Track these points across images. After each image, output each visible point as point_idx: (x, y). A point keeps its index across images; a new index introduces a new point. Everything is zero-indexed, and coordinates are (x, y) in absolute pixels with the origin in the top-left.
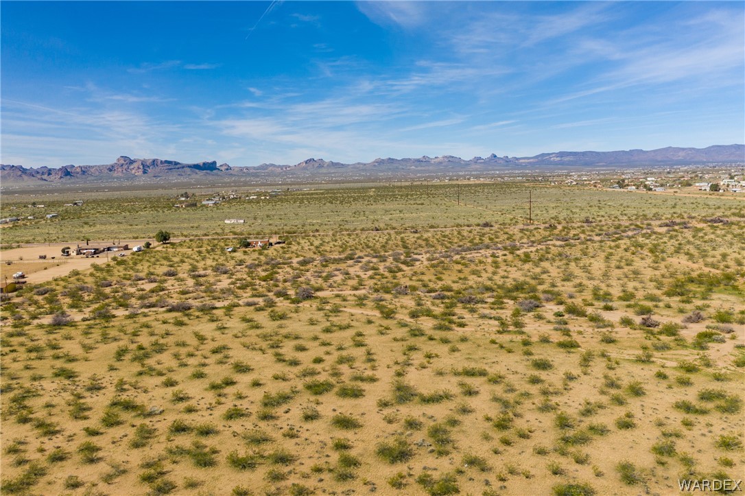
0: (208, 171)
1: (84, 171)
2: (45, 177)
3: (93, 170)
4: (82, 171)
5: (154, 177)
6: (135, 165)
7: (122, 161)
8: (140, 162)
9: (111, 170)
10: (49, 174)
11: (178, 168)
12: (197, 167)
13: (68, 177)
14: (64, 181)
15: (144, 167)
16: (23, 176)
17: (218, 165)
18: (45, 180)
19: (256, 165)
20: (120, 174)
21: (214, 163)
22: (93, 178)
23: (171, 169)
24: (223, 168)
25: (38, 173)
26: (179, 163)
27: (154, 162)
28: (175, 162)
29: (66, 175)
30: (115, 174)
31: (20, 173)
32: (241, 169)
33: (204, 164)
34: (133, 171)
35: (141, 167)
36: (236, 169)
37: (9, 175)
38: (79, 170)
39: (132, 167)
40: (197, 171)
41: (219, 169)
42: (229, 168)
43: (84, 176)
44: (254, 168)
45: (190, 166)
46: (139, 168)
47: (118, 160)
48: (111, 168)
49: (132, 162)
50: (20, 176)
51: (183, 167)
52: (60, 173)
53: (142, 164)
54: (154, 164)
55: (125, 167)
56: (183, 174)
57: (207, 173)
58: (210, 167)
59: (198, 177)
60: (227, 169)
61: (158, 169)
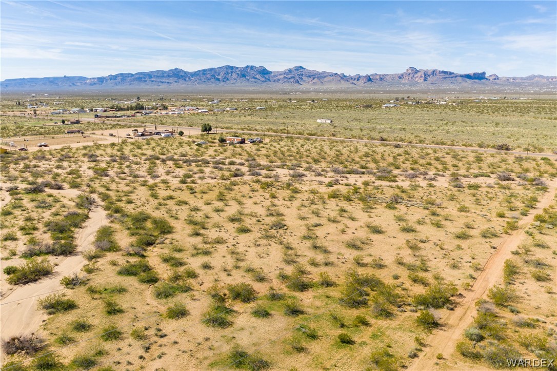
0: (476, 81)
1: (382, 78)
2: (355, 82)
3: (388, 77)
4: (380, 78)
5: (432, 84)
6: (419, 74)
7: (410, 71)
8: (423, 72)
9: (400, 78)
10: (358, 80)
11: (452, 77)
12: (468, 76)
13: (370, 82)
14: (366, 85)
15: (425, 76)
16: (342, 81)
17: (487, 75)
18: (354, 84)
19: (524, 76)
20: (407, 81)
21: (484, 73)
22: (386, 83)
23: (446, 78)
24: (491, 78)
25: (352, 79)
26: (453, 73)
27: (434, 72)
28: (450, 72)
29: (368, 81)
30: (403, 81)
31: (340, 78)
32: (508, 79)
33: (474, 74)
34: (417, 79)
35: (423, 76)
36: (504, 79)
37: (333, 79)
38: (378, 77)
39: (416, 76)
40: (467, 80)
41: (487, 79)
42: (497, 78)
43: (381, 82)
44: (522, 79)
45: (461, 76)
46: (421, 77)
47: (407, 70)
48: (401, 77)
49: (417, 72)
50: (340, 81)
51: (456, 77)
52: (365, 79)
53: (424, 73)
54: (433, 74)
55: (411, 75)
56: (455, 82)
57: (475, 82)
58: (480, 77)
59: (466, 84)
60: (495, 79)
61: (435, 78)
